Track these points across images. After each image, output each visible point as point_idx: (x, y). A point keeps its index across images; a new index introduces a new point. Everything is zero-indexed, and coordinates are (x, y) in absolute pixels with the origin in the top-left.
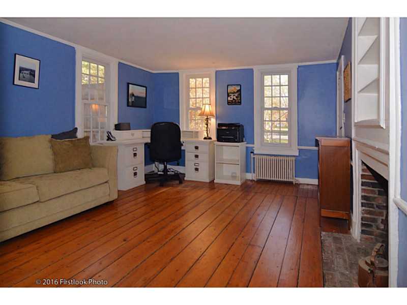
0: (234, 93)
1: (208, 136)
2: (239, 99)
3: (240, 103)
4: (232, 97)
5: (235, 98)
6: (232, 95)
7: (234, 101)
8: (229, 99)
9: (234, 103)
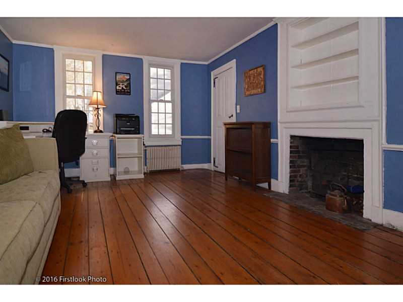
0: (123, 82)
1: (98, 129)
2: (128, 88)
3: (129, 93)
4: (121, 86)
5: (124, 88)
6: (121, 84)
7: (123, 90)
8: (118, 88)
9: (123, 93)
